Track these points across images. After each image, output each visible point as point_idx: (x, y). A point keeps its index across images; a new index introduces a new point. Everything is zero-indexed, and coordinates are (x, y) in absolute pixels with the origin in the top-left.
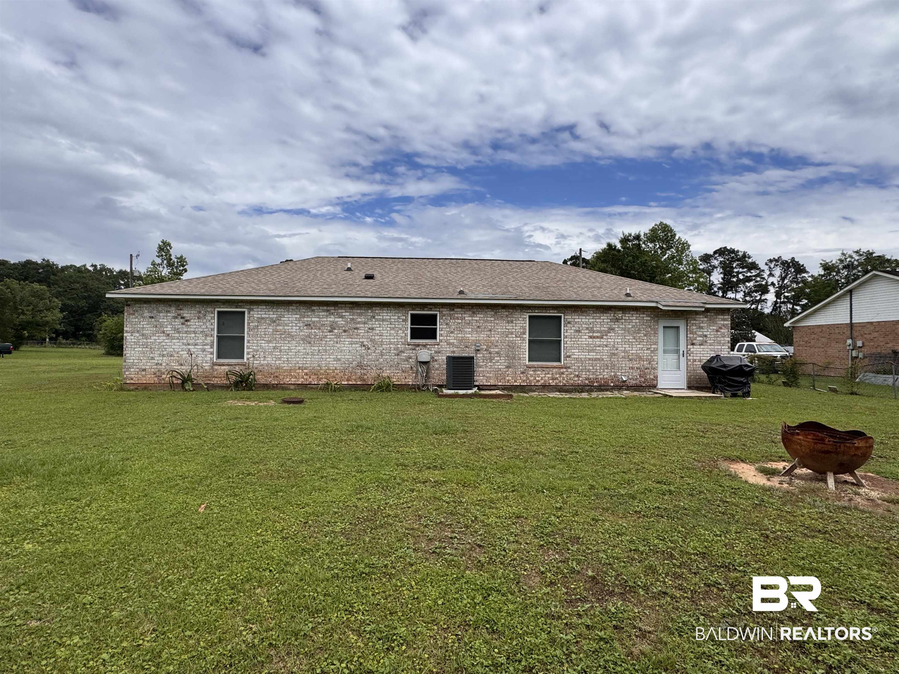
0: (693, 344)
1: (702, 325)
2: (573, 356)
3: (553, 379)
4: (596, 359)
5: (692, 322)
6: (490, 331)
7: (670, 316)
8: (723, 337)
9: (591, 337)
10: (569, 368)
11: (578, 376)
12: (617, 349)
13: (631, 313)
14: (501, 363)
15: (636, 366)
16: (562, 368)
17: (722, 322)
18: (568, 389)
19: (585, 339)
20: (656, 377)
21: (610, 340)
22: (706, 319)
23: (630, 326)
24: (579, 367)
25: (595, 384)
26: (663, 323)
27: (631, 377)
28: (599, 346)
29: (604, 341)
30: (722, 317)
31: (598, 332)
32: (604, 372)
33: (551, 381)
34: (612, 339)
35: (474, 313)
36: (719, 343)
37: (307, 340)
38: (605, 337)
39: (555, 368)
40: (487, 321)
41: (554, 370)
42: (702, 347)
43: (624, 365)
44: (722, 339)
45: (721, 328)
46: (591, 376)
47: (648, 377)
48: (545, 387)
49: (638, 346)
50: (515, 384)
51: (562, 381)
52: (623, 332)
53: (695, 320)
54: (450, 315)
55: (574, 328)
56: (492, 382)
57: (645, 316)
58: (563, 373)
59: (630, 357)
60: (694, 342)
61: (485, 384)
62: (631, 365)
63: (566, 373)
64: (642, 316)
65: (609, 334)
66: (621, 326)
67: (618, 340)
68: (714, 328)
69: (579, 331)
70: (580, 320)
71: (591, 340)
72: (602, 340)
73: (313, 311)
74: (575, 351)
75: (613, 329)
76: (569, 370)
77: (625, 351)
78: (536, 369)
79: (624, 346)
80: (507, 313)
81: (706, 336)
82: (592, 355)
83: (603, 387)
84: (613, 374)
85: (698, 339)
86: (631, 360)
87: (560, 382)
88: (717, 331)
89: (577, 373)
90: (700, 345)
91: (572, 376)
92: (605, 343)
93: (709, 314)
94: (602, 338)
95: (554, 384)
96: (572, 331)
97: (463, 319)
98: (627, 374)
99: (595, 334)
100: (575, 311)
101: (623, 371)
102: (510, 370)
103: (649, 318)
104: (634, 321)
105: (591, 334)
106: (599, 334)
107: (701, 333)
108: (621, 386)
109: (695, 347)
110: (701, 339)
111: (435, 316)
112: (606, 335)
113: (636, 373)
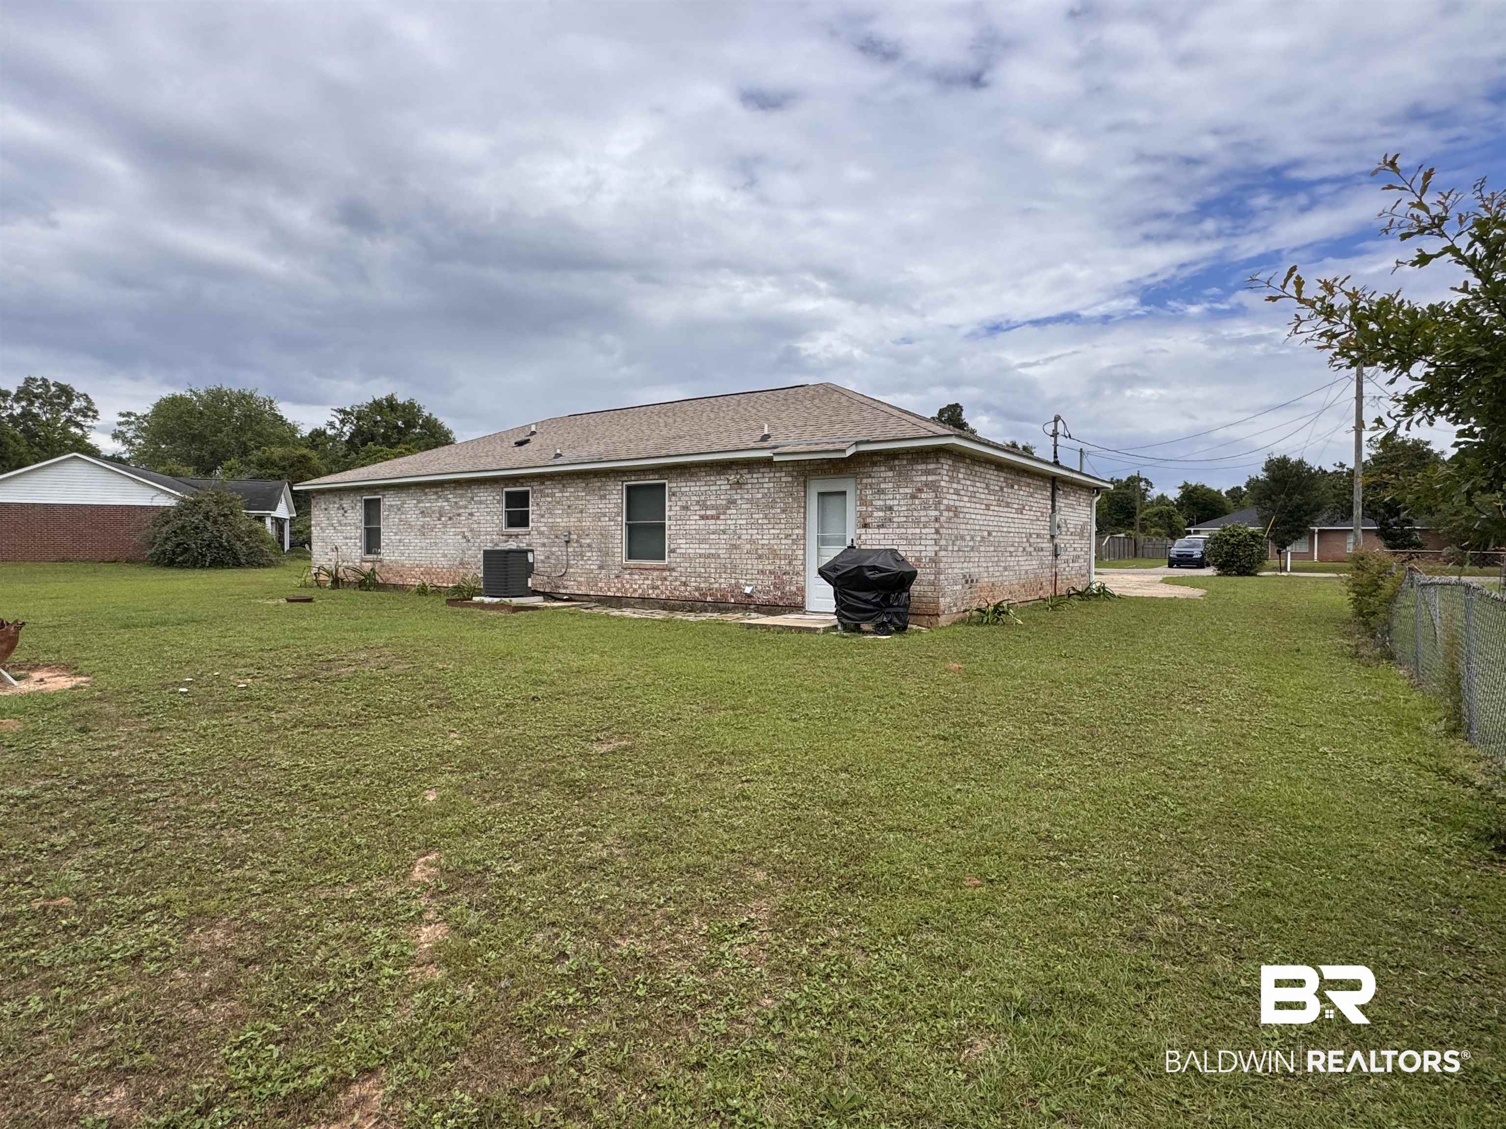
0: (866, 526)
1: (883, 486)
2: (678, 551)
3: (654, 588)
4: (709, 556)
5: (865, 481)
6: (581, 512)
7: (824, 472)
8: (925, 509)
9: (702, 517)
10: (673, 570)
11: (685, 584)
12: (739, 538)
13: (762, 470)
14: (592, 561)
15: (769, 567)
16: (664, 570)
17: (924, 478)
18: (674, 605)
19: (694, 523)
20: (802, 590)
21: (729, 522)
22: (890, 474)
23: (760, 496)
24: (686, 568)
25: (709, 599)
26: (816, 487)
27: (760, 588)
28: (713, 533)
29: (721, 524)
30: (923, 467)
31: (713, 507)
32: (720, 577)
33: (650, 591)
34: (735, 519)
35: (564, 486)
36: (917, 522)
37: (423, 531)
38: (722, 517)
39: (655, 569)
40: (577, 498)
41: (656, 573)
42: (882, 531)
43: (750, 567)
44: (923, 513)
45: (920, 490)
46: (702, 585)
47: (787, 588)
48: (644, 601)
49: (772, 531)
50: (609, 594)
51: (664, 592)
52: (749, 506)
53: (870, 477)
54: (541, 491)
55: (679, 503)
56: (583, 590)
57: (783, 474)
58: (665, 579)
59: (760, 552)
60: (868, 520)
61: (577, 592)
62: (761, 567)
63: (670, 578)
64: (777, 475)
65: (728, 512)
66: (746, 496)
67: (741, 522)
68: (907, 490)
69: (686, 508)
70: (687, 489)
71: (703, 522)
72: (718, 522)
73: (426, 494)
74: (679, 541)
75: (734, 502)
76: (674, 574)
77: (752, 541)
78: (632, 570)
79: (750, 531)
80: (599, 484)
81: (890, 508)
82: (704, 549)
83: (720, 606)
84: (733, 581)
85: (875, 514)
86: (760, 557)
87: (662, 593)
88: (913, 497)
89: (684, 579)
90: (879, 527)
91: (678, 583)
92: (722, 527)
93: (896, 462)
94: (718, 518)
95: (654, 596)
96: (678, 508)
97: (553, 495)
98: (755, 582)
99: (709, 513)
100: (681, 474)
101: (749, 577)
102: (603, 572)
103: (790, 479)
104: (765, 485)
105: (703, 512)
106: (713, 512)
107: (882, 503)
108: (746, 604)
109: (869, 531)
110: (881, 514)
111: (528, 492)
112: (725, 514)
113: (769, 581)
